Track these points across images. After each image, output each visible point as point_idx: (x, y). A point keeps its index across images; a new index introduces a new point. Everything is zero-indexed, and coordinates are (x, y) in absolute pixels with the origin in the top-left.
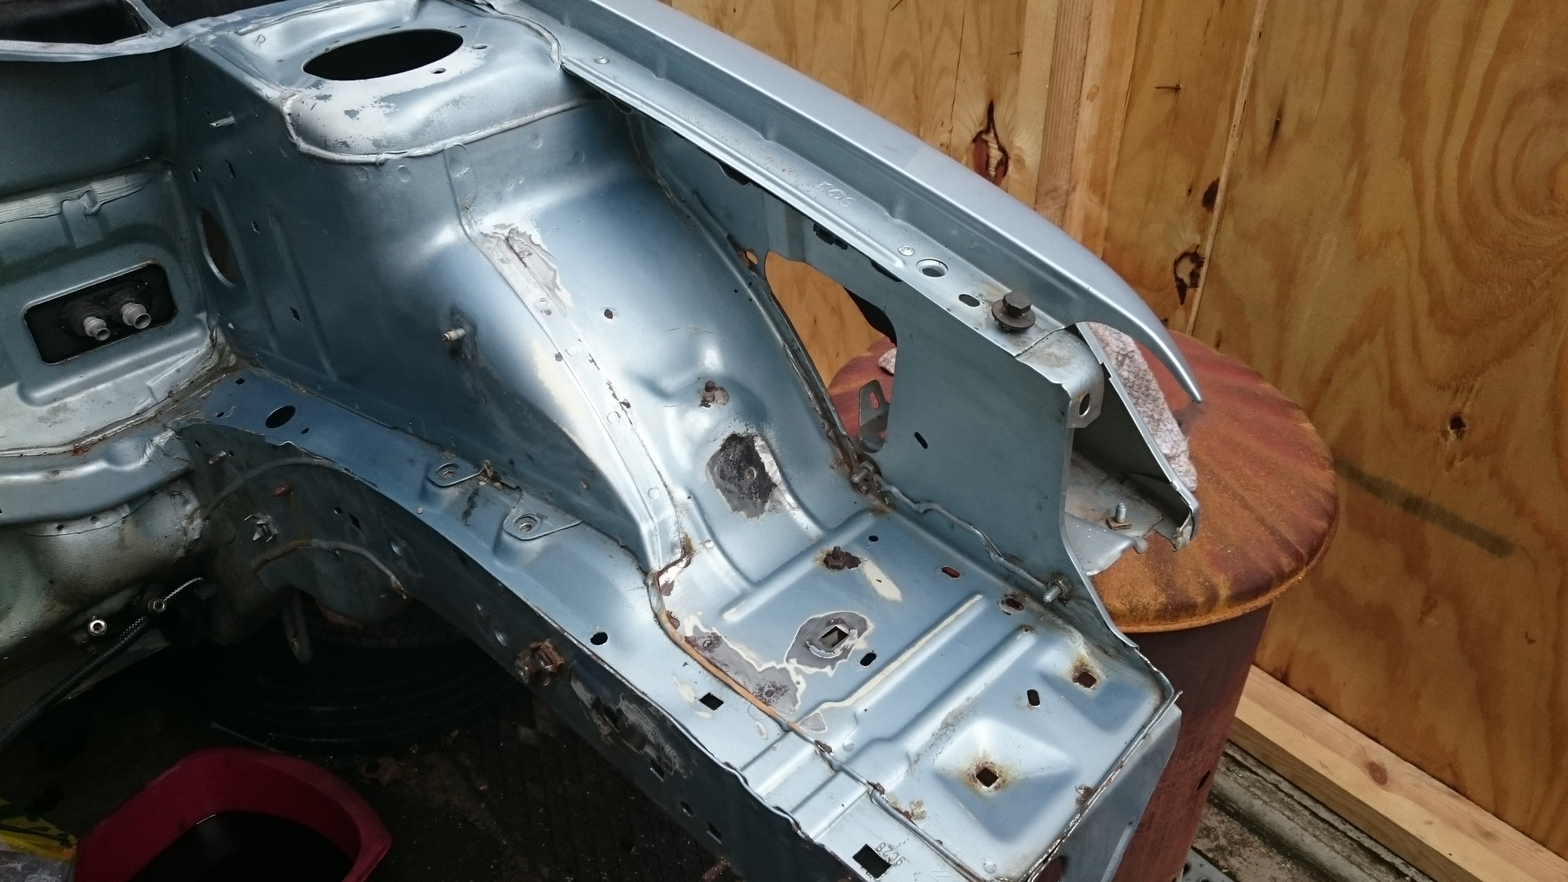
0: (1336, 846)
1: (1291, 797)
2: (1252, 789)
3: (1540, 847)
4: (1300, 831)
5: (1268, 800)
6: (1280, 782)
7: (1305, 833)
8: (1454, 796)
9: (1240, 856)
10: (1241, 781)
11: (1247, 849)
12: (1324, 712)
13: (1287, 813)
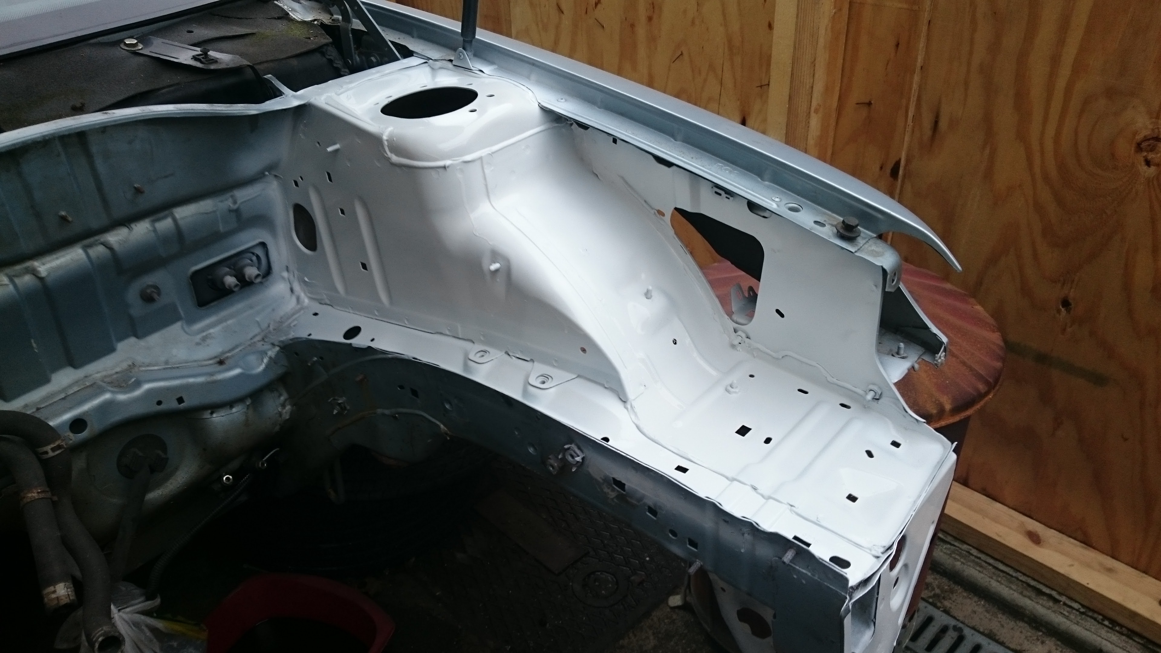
0: (1013, 587)
1: (979, 558)
2: (953, 555)
3: (1144, 575)
4: (988, 579)
5: (964, 561)
6: (971, 550)
7: (991, 580)
8: (1086, 548)
9: (950, 599)
10: (945, 551)
11: (954, 594)
12: (994, 502)
13: (978, 568)
